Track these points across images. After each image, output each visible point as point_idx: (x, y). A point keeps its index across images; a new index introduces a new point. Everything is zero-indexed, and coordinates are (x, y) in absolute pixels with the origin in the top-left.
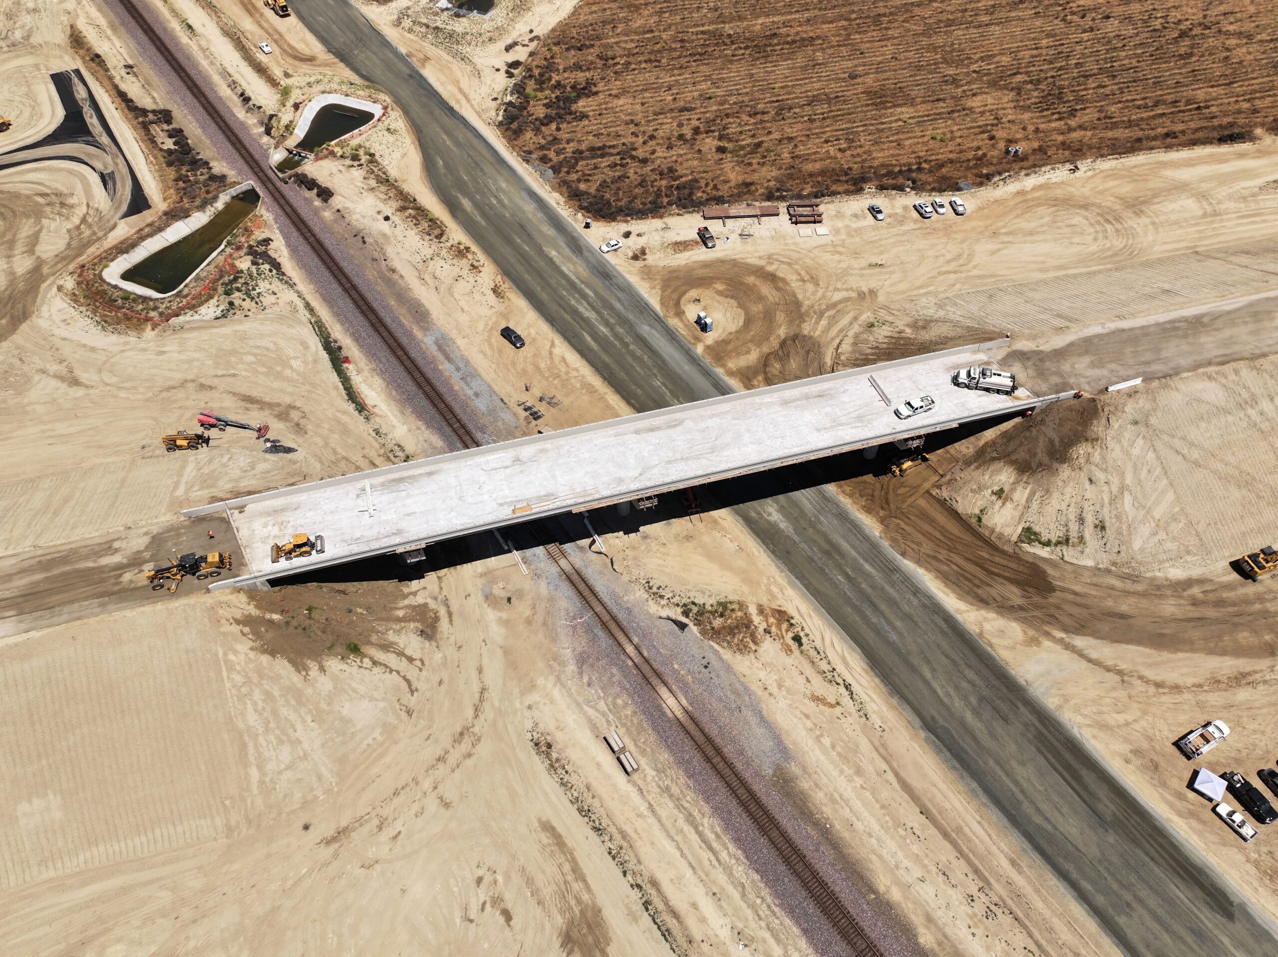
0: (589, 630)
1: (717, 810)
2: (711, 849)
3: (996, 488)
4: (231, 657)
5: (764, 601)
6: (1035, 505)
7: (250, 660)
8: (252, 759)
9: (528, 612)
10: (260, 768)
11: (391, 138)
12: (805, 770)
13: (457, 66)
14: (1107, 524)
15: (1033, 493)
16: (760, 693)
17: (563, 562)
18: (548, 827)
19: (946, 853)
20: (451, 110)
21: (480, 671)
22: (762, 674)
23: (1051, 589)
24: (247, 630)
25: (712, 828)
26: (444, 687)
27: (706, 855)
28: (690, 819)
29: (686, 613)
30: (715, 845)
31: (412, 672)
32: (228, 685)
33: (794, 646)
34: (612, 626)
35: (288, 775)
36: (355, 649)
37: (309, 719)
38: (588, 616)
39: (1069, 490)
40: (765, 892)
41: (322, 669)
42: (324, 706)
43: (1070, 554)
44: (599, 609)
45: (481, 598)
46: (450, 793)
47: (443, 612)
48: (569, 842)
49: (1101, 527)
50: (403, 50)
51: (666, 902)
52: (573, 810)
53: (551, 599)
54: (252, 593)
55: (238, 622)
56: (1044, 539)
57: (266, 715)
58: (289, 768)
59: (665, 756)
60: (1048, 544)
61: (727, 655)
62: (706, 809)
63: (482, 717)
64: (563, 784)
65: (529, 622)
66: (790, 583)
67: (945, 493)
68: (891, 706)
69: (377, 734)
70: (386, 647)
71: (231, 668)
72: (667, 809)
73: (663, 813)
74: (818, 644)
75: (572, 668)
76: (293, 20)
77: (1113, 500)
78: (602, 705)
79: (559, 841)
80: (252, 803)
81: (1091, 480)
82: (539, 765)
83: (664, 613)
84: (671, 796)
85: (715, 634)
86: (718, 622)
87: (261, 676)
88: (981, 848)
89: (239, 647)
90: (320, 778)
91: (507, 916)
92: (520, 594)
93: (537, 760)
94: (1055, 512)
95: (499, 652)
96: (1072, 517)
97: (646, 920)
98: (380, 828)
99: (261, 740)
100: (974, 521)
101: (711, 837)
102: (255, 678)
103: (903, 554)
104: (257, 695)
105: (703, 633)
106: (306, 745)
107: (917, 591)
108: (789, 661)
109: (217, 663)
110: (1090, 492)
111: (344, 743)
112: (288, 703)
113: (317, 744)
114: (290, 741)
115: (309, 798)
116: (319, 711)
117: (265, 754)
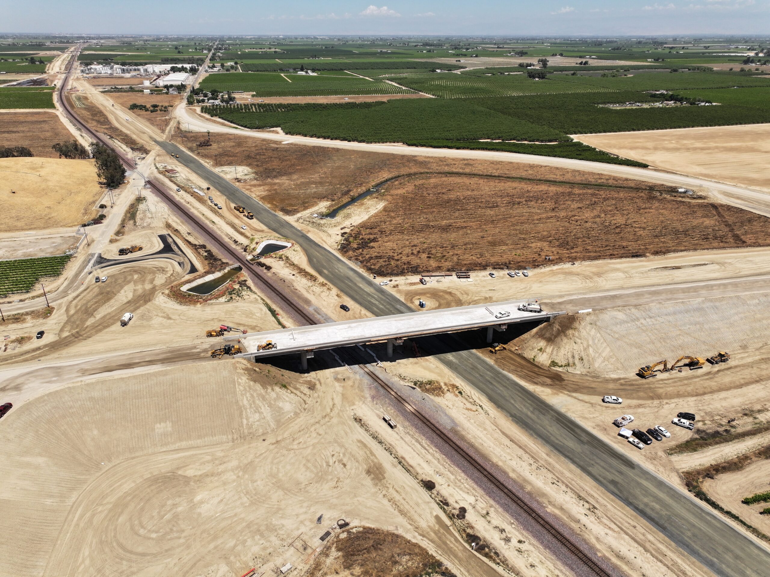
0: (376, 388)
1: (427, 438)
2: (426, 449)
3: (539, 348)
4: (240, 380)
5: (447, 381)
6: (555, 353)
8: (244, 416)
9: (351, 384)
10: (247, 419)
11: (295, 253)
12: (463, 429)
13: (321, 234)
14: (584, 358)
15: (553, 349)
16: (445, 407)
17: (366, 369)
18: (360, 441)
19: (520, 452)
20: (319, 246)
21: (333, 399)
22: (446, 403)
23: (564, 380)
24: (246, 372)
25: (426, 443)
26: (318, 404)
27: (423, 451)
28: (417, 441)
29: (415, 384)
30: (427, 448)
31: (305, 398)
32: (238, 390)
33: (459, 395)
34: (386, 387)
35: (258, 423)
36: (285, 386)
37: (266, 406)
38: (376, 384)
39: (567, 347)
40: (448, 461)
41: (273, 390)
42: (272, 402)
43: (570, 369)
44: (380, 382)
45: (333, 379)
46: (321, 432)
47: (317, 382)
48: (369, 446)
49: (582, 359)
50: (300, 229)
51: (408, 463)
52: (371, 437)
53: (361, 380)
54: (249, 360)
55: (243, 369)
56: (560, 365)
57: (251, 402)
58: (258, 421)
59: (407, 424)
60: (561, 366)
61: (432, 397)
62: (424, 438)
63: (333, 412)
64: (366, 430)
65: (352, 386)
66: (457, 377)
67: (520, 352)
68: (498, 411)
69: (292, 414)
70: (296, 389)
71: (239, 384)
72: (408, 438)
73: (406, 440)
74: (469, 394)
75: (369, 399)
76: (255, 220)
77: (585, 349)
78: (382, 410)
79: (365, 446)
80: (243, 431)
81: (575, 343)
82: (357, 426)
83: (407, 384)
84: (410, 435)
85: (427, 391)
86: (428, 387)
87: (250, 388)
88: (535, 451)
89: (243, 378)
90: (269, 426)
91: (345, 465)
92: (349, 378)
93: (356, 424)
94: (562, 355)
95: (340, 395)
96: (570, 356)
97: (400, 467)
98: (293, 440)
99: (248, 410)
100: (532, 361)
101: (426, 446)
102: (248, 389)
103: (503, 370)
104: (248, 395)
105: (422, 390)
106: (265, 414)
107: (508, 379)
108: (457, 399)
109: (234, 382)
110: (576, 347)
111: (279, 415)
112: (259, 399)
113: (269, 414)
114: (259, 412)
115: (265, 432)
116: (270, 404)
117: (249, 415)
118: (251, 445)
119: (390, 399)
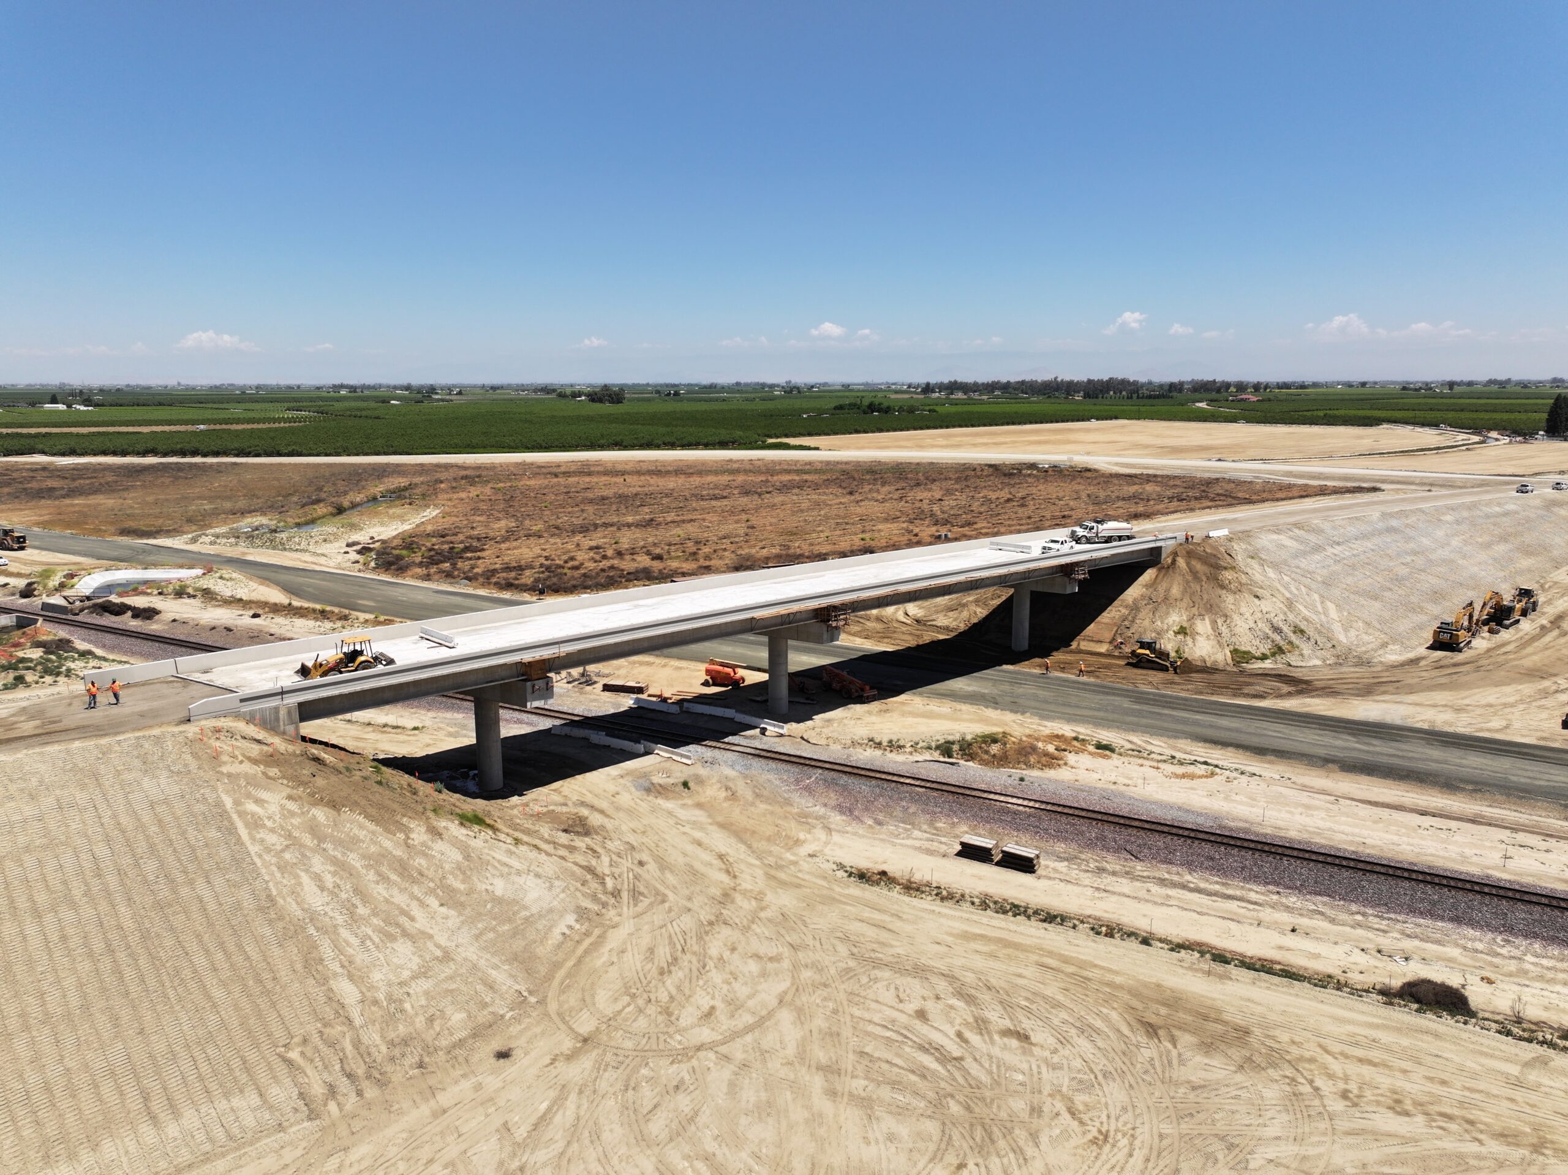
0: (830, 783)
1: (1190, 865)
2: (1230, 897)
3: (1176, 628)
4: (252, 807)
5: (1029, 732)
6: (1224, 629)
7: (292, 814)
8: (335, 967)
9: (723, 794)
10: (357, 978)
12: (1247, 821)
13: (293, 554)
14: (1302, 627)
16: (1113, 787)
17: (738, 749)
18: (970, 937)
19: (1501, 834)
20: (301, 569)
21: (699, 844)
22: (1097, 776)
23: (1309, 681)
24: (274, 772)
25: (1208, 881)
26: (651, 868)
27: (1232, 905)
28: (1165, 882)
30: (1230, 892)
31: (581, 858)
32: (253, 849)
33: (1108, 753)
35: (421, 986)
36: (480, 821)
37: (433, 902)
38: (816, 773)
39: (1243, 609)
40: (1355, 907)
41: (435, 832)
42: (456, 884)
43: (1294, 659)
44: (827, 766)
45: (639, 793)
46: (768, 948)
47: (585, 812)
48: (1024, 941)
49: (1300, 631)
50: (211, 552)
52: (992, 914)
53: (749, 776)
55: (255, 762)
56: (1258, 654)
57: (344, 896)
58: (420, 975)
59: (1063, 846)
61: (1037, 773)
62: (1175, 868)
63: (745, 877)
64: (945, 897)
65: (731, 799)
66: (1043, 718)
68: (1272, 762)
69: (571, 919)
70: (524, 831)
71: (255, 824)
72: (1124, 885)
73: (1125, 890)
74: (1133, 746)
75: (838, 817)
76: (32, 551)
77: (1289, 608)
78: (918, 834)
79: (1009, 945)
80: (357, 1043)
81: (1257, 597)
82: (892, 894)
83: (921, 757)
84: (1114, 874)
85: (1002, 761)
86: (995, 749)
87: (320, 838)
89: (264, 795)
90: (491, 986)
92: (700, 780)
94: (1248, 632)
95: (714, 828)
96: (1268, 631)
97: (1240, 972)
98: (668, 1013)
99: (344, 933)
101: (1218, 888)
102: (308, 840)
103: (1138, 687)
104: (319, 865)
105: (986, 764)
106: (442, 940)
108: (1113, 762)
109: (224, 814)
110: (1265, 605)
111: (515, 933)
112: (383, 878)
113: (464, 937)
114: (405, 934)
115: (483, 1017)
116: (451, 891)
117: (360, 958)
119: (912, 800)
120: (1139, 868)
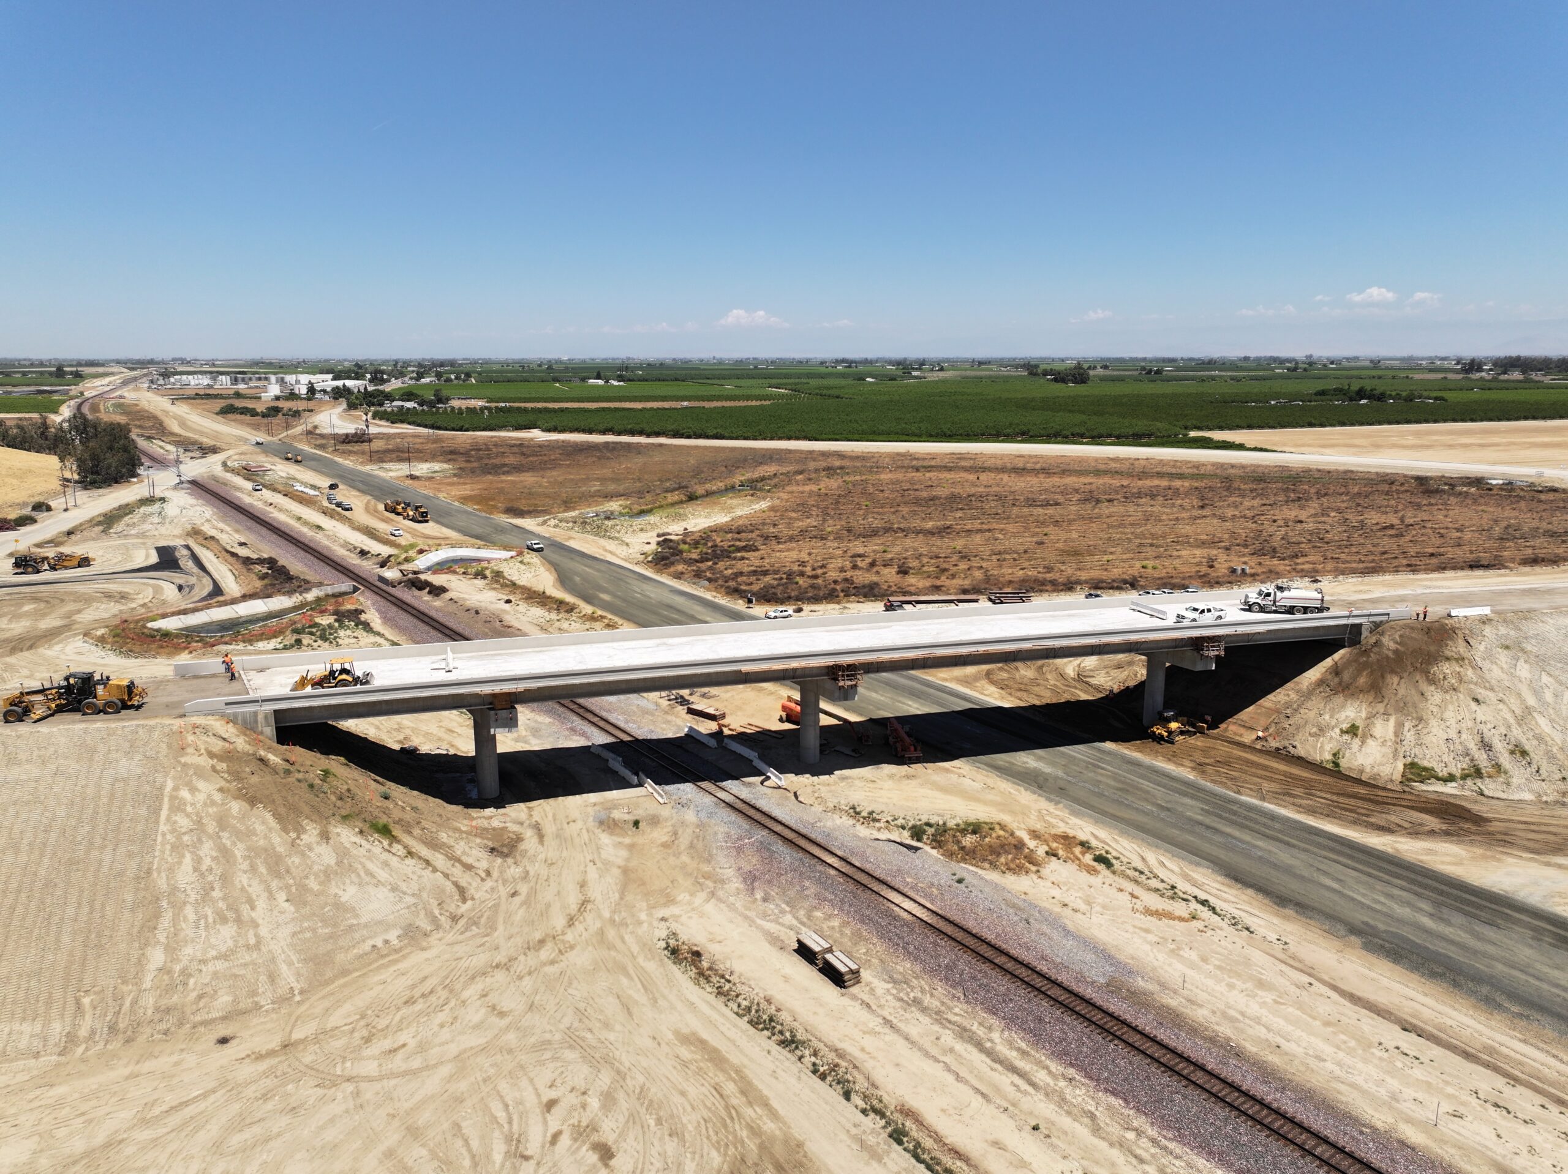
0: (762, 847)
1: (1011, 1021)
2: (1014, 1070)
3: (1345, 726)
4: (185, 794)
5: (1039, 826)
6: (1409, 736)
7: (213, 803)
8: (162, 937)
9: (665, 838)
10: (171, 950)
11: (523, 567)
12: (1163, 986)
14: (1527, 748)
15: (1400, 726)
16: (1057, 909)
17: (722, 795)
18: (691, 1040)
19: (1487, 1082)
20: (595, 559)
21: (583, 885)
22: (1056, 892)
23: (1488, 820)
24: (221, 766)
25: (1011, 1044)
26: (517, 900)
27: (1005, 1080)
28: (964, 1034)
29: (917, 834)
30: (1020, 1064)
31: (464, 879)
32: (163, 827)
33: (1101, 867)
34: (802, 843)
35: (220, 965)
36: (385, 831)
37: (282, 896)
38: (761, 834)
39: (1449, 714)
40: (1140, 1121)
41: (325, 836)
42: (313, 884)
43: (1490, 787)
44: (779, 828)
45: (591, 823)
46: (511, 1001)
47: (529, 834)
48: (734, 1058)
49: (1520, 753)
50: (547, 535)
51: (938, 1139)
52: (743, 1023)
53: (701, 825)
54: (248, 726)
55: (211, 755)
56: (1443, 773)
57: (210, 878)
58: (224, 957)
59: (904, 966)
60: (1451, 778)
61: (993, 876)
62: (992, 1020)
63: (579, 927)
64: (720, 992)
65: (665, 845)
66: (1074, 813)
67: (1274, 744)
68: (1286, 918)
69: (393, 936)
70: (434, 845)
71: (178, 806)
72: (918, 1025)
73: (914, 1031)
74: (1140, 865)
75: (736, 884)
77: (1521, 721)
78: (788, 919)
79: (716, 1058)
80: (135, 1002)
81: (1477, 700)
82: (681, 977)
83: (884, 835)
84: (924, 1010)
85: (969, 855)
86: (968, 840)
87: (224, 825)
88: (1552, 1075)
89: (201, 785)
90: (272, 978)
91: (606, 1153)
92: (655, 821)
93: (675, 970)
94: (1442, 743)
95: (616, 872)
96: (1472, 746)
97: (899, 1157)
98: (367, 1040)
99: (188, 911)
100: (1330, 766)
101: (1012, 1055)
102: (211, 827)
103: (1239, 793)
104: (207, 849)
105: (950, 855)
106: (263, 931)
107: (1273, 817)
108: (1092, 880)
109: (159, 797)
110: (1482, 713)
111: (332, 936)
112: (253, 869)
113: (285, 933)
114: (238, 920)
115: (246, 1003)
116: (303, 888)
117: (188, 931)
118: (147, 1066)
119: (819, 882)
120: (957, 1010)
